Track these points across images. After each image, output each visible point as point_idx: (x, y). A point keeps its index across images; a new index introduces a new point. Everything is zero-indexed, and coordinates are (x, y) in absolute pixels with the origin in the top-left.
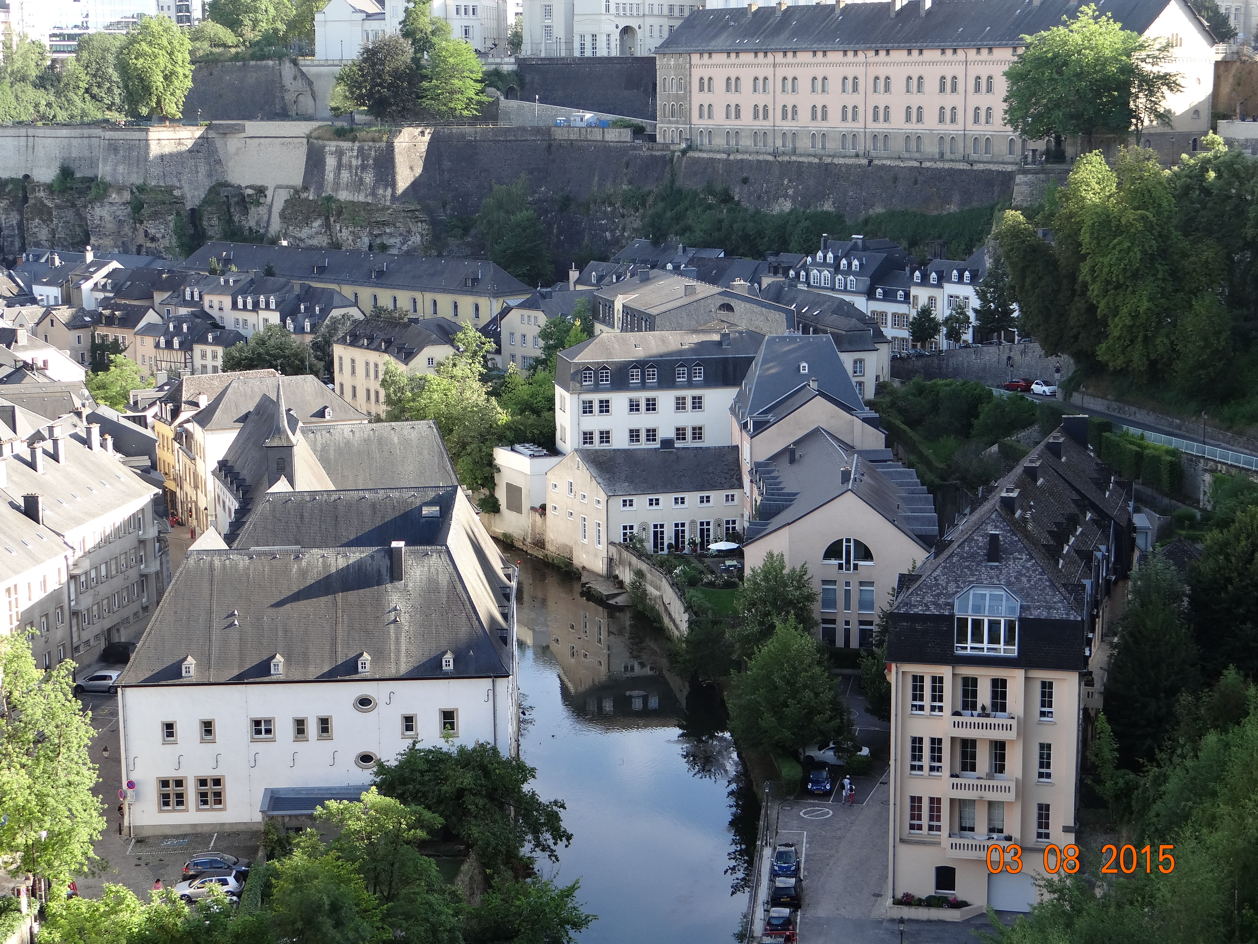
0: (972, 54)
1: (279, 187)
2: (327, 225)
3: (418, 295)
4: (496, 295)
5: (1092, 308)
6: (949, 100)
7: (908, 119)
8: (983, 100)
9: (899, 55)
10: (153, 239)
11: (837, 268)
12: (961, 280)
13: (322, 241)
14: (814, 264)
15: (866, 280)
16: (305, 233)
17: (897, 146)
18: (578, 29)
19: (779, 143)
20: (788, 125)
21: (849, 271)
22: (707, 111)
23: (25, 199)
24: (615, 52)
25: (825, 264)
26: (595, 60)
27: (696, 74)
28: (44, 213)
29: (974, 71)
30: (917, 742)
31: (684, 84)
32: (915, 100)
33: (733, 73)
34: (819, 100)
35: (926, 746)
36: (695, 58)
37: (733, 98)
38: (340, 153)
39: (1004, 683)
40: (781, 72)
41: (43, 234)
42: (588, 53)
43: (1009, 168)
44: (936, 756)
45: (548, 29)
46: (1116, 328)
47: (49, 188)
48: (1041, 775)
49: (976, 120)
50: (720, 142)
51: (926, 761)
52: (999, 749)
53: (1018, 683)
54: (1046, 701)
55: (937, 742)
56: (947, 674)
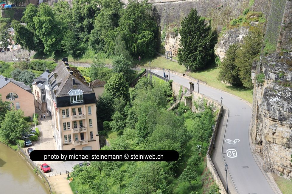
30: (64, 124)
35: (67, 124)
39: (81, 108)
44: (69, 126)
48: (90, 126)
51: (67, 127)
52: (81, 122)
53: (84, 108)
54: (89, 111)
55: (68, 123)
56: (70, 109)
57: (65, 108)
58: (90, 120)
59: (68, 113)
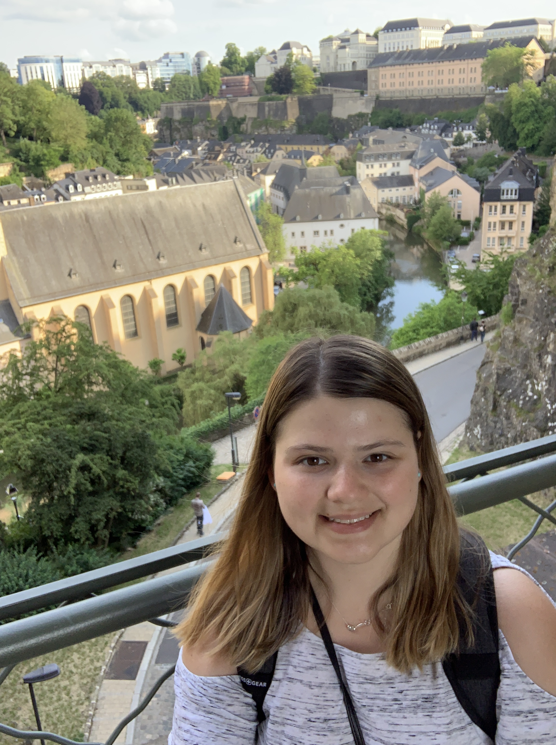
0: (470, 61)
1: (249, 118)
2: (267, 128)
3: (300, 146)
4: (325, 144)
5: (515, 130)
6: (462, 76)
7: (449, 83)
8: (473, 75)
9: (446, 63)
10: (213, 136)
11: (430, 129)
12: (469, 129)
13: (266, 133)
14: (423, 128)
15: (439, 131)
16: (260, 131)
17: (446, 92)
18: (339, 62)
19: (408, 93)
20: (411, 88)
21: (434, 129)
22: (384, 85)
23: (171, 126)
24: (351, 69)
25: (426, 128)
26: (345, 73)
27: (381, 73)
28: (178, 130)
29: (470, 66)
30: (490, 223)
31: (377, 78)
32: (451, 77)
33: (393, 72)
34: (420, 79)
35: (492, 224)
36: (381, 69)
37: (393, 80)
38: (269, 105)
39: (513, 206)
40: (408, 71)
41: (178, 136)
42: (343, 70)
43: (481, 96)
44: (495, 226)
45: (328, 63)
46: (522, 135)
47: (179, 122)
48: (522, 229)
49: (471, 81)
50: (388, 95)
51: (492, 228)
52: (511, 223)
53: (517, 206)
54: (524, 210)
55: (495, 223)
56: (499, 204)
57: (493, 204)
58: (523, 223)
59: (496, 210)
